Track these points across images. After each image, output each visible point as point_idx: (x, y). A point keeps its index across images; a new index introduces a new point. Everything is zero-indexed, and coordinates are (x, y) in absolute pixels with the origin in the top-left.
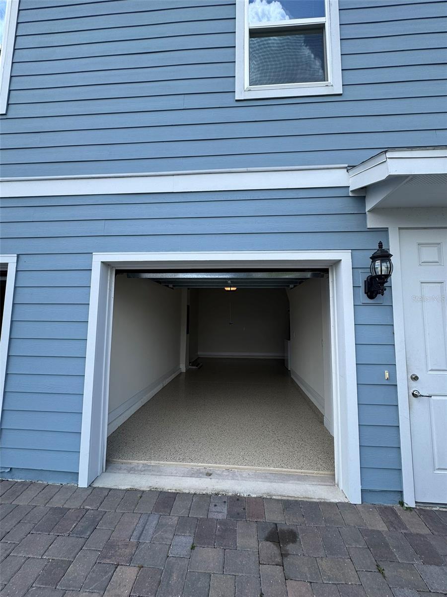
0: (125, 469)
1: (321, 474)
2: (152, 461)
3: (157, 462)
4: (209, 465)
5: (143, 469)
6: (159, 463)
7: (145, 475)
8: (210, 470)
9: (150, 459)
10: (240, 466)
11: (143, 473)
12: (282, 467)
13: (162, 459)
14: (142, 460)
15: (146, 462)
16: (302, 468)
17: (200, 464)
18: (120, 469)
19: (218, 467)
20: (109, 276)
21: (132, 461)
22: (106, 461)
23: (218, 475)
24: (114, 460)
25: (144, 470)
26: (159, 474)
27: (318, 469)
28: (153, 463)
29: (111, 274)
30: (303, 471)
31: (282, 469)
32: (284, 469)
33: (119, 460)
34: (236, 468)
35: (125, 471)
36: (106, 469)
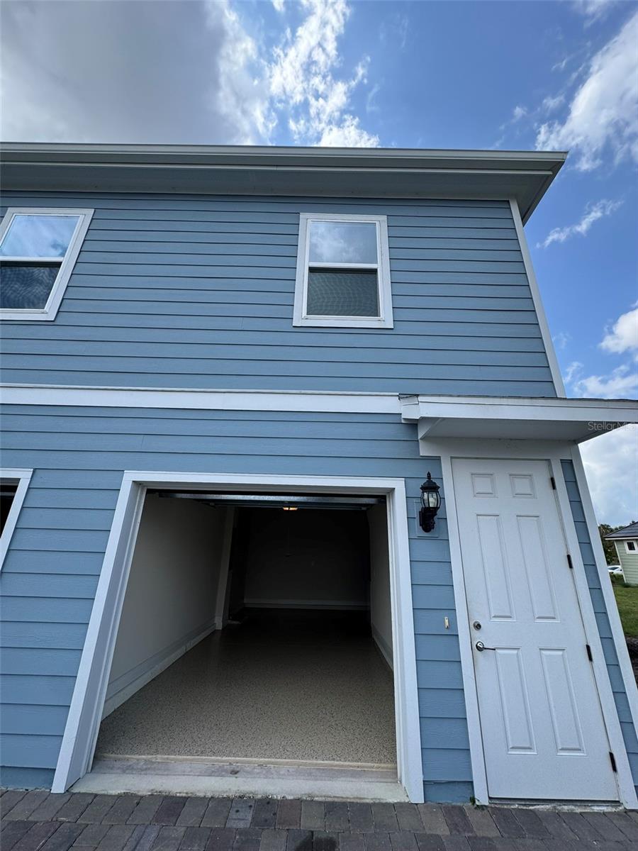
0: (119, 768)
1: (383, 768)
2: (159, 756)
3: (166, 756)
4: (237, 758)
5: (145, 767)
6: (167, 758)
7: (146, 774)
8: (238, 766)
9: (157, 752)
10: (278, 760)
11: (143, 773)
12: (334, 760)
13: (173, 752)
14: (144, 755)
15: (150, 757)
16: (359, 760)
17: (224, 758)
18: (112, 769)
19: (249, 762)
20: (138, 498)
21: (129, 756)
22: (94, 757)
23: (248, 772)
24: (105, 755)
25: (146, 769)
26: (166, 773)
27: (380, 761)
28: (159, 757)
29: (142, 494)
30: (359, 763)
31: (332, 762)
32: (336, 763)
33: (113, 755)
34: (272, 763)
35: (119, 771)
36: (92, 768)
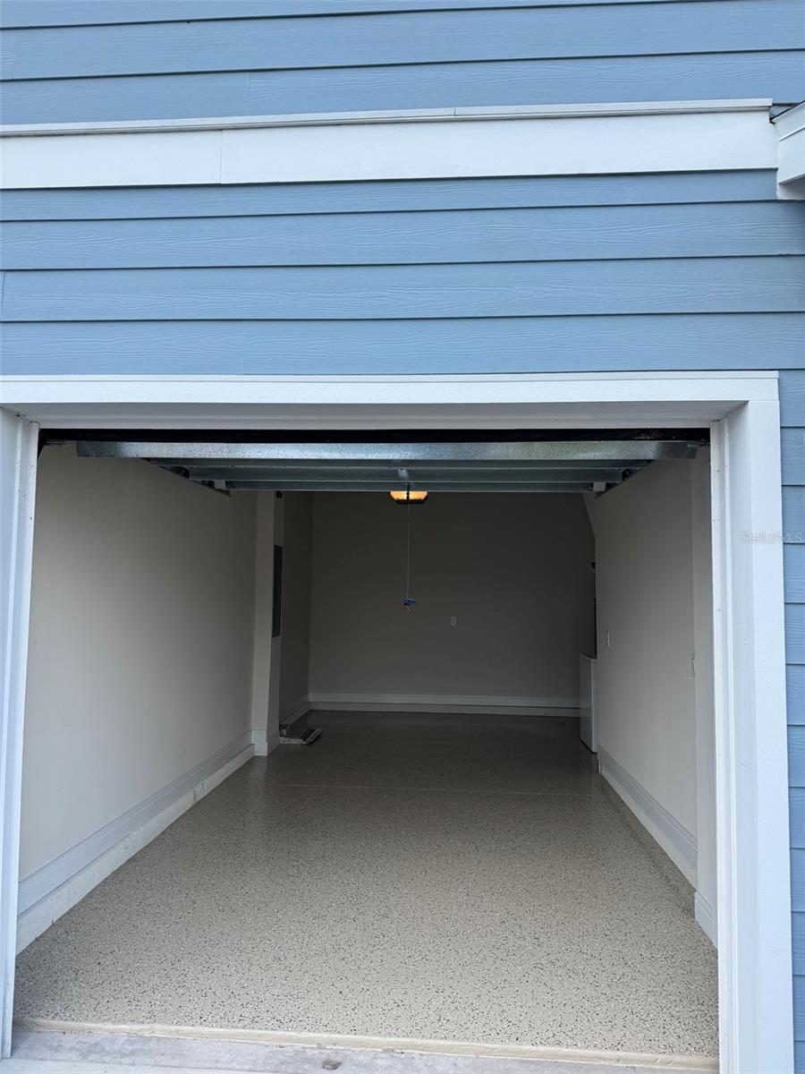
1: (676, 1064)
3: (173, 1028)
4: (334, 1036)
8: (337, 1052)
10: (430, 1041)
12: (559, 1043)
14: (125, 1022)
15: (136, 1027)
17: (305, 1034)
19: (361, 1044)
20: (19, 452)
21: (93, 1025)
22: (15, 1023)
23: (360, 1065)
24: (40, 1020)
25: (132, 1053)
27: (670, 1048)
29: (26, 442)
30: (621, 1054)
33: (56, 1022)
34: (416, 1047)
35: (73, 1055)
36: (13, 1048)
